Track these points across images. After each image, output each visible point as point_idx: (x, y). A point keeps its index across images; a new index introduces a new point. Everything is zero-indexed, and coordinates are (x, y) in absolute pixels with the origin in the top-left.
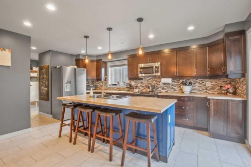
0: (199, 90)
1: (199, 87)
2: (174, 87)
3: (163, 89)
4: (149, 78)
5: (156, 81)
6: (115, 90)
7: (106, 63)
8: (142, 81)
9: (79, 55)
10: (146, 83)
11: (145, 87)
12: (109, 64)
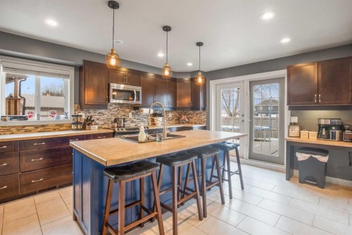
3: (132, 122)
5: (123, 111)
8: (101, 111)
10: (108, 114)
11: (106, 121)
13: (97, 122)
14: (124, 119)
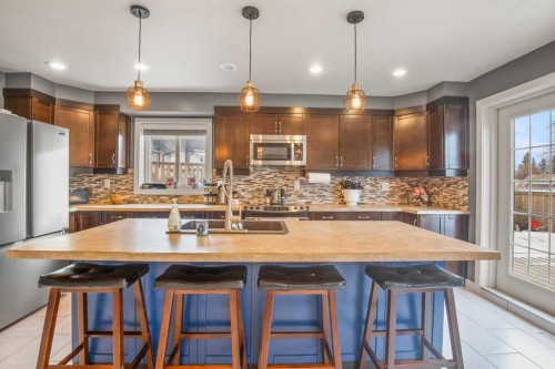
0: (370, 198)
1: (371, 192)
2: (324, 193)
3: (301, 196)
4: (268, 170)
5: (284, 178)
6: (162, 202)
7: (128, 120)
8: (248, 178)
9: (28, 75)
10: (259, 183)
11: (256, 194)
12: (139, 125)
13: (243, 194)
14: (282, 191)
